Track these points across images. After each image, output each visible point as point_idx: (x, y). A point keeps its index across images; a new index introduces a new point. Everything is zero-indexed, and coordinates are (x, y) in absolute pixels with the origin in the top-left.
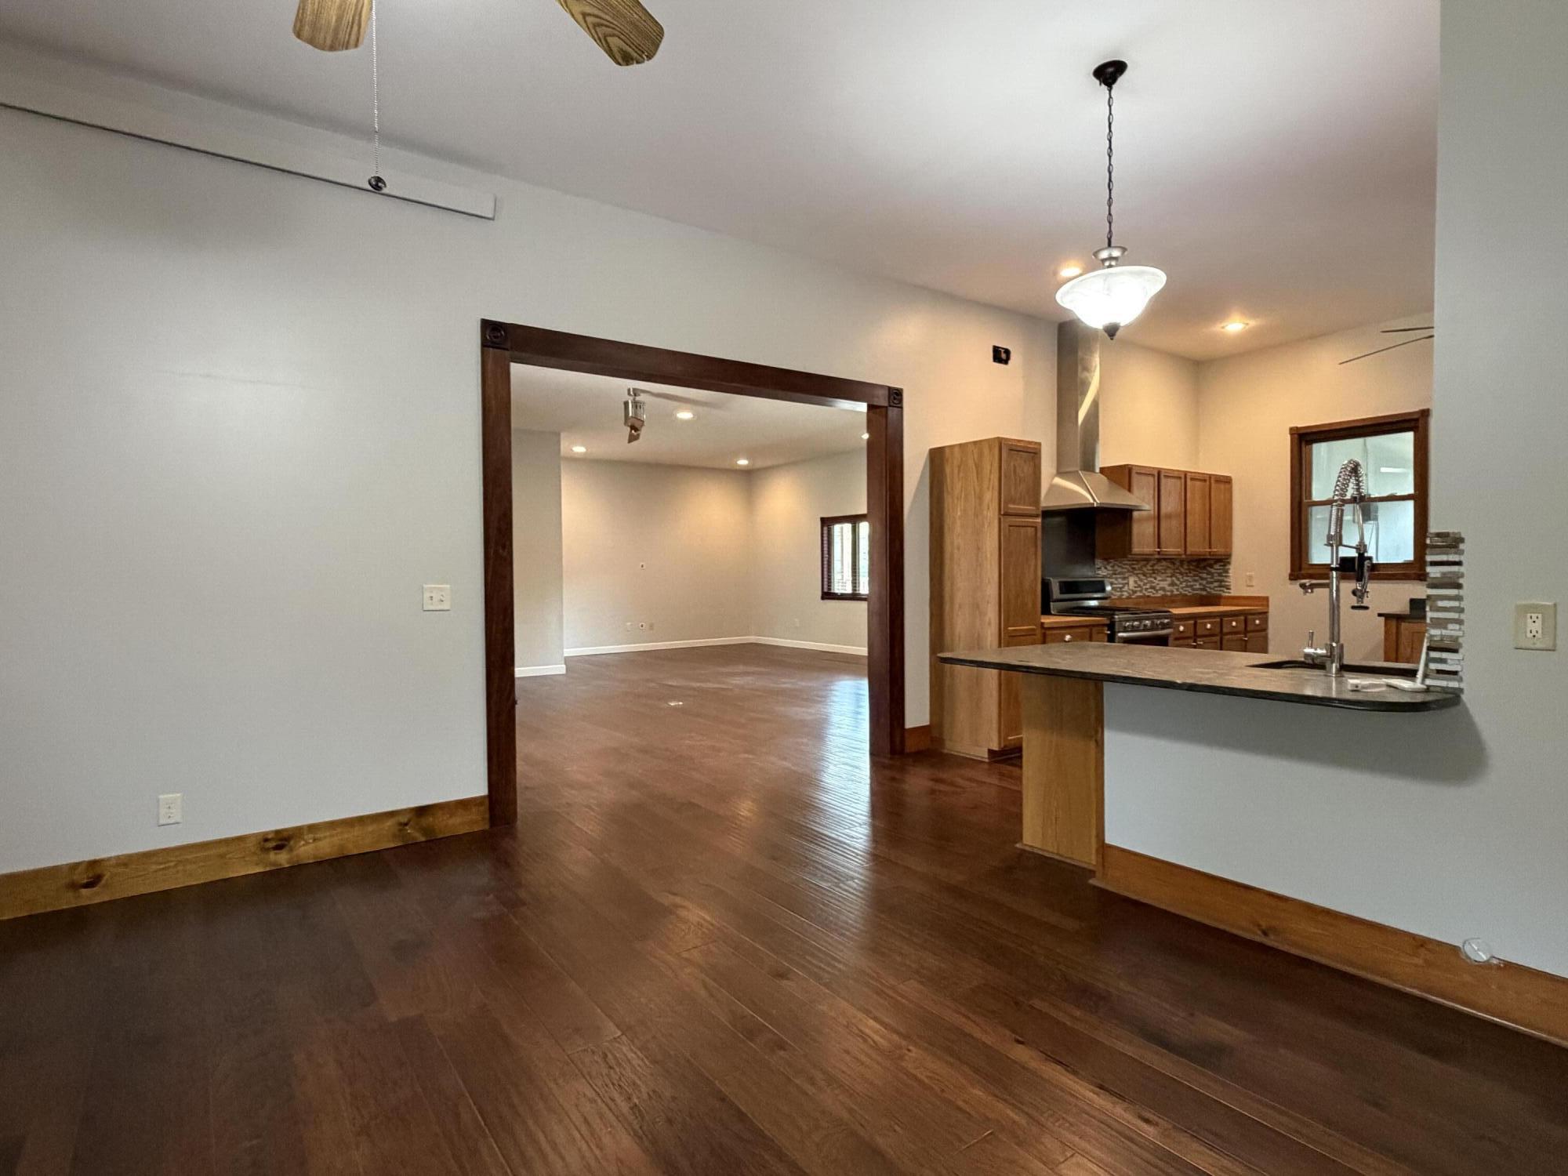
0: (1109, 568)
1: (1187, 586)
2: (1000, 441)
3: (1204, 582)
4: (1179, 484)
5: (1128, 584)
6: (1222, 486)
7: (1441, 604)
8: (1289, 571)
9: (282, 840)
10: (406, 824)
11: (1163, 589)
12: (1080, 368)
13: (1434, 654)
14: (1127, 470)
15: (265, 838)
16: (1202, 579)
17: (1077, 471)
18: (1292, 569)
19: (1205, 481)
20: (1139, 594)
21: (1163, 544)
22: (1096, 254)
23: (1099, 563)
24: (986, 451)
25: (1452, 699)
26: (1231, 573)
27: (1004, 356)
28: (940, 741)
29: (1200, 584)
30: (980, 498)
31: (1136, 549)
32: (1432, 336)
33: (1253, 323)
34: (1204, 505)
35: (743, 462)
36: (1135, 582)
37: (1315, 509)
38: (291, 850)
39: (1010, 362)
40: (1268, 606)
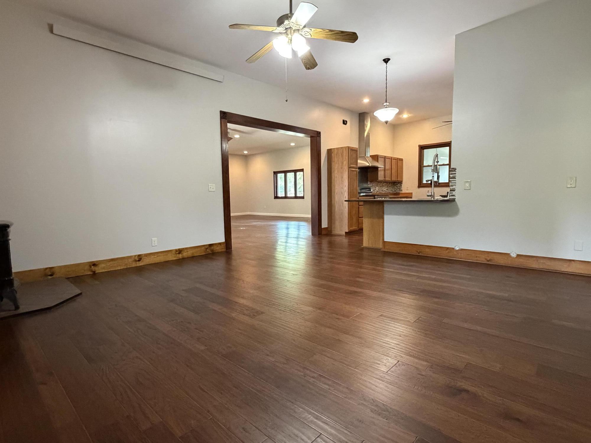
0: (371, 184)
1: (391, 190)
2: (348, 147)
3: (395, 189)
4: (390, 160)
5: (376, 189)
6: (401, 161)
7: (452, 182)
8: (418, 185)
9: (180, 251)
10: (207, 249)
11: (385, 191)
12: (365, 127)
13: (451, 192)
14: (377, 157)
15: (176, 250)
16: (395, 188)
17: (364, 157)
18: (419, 185)
19: (396, 160)
20: (379, 192)
21: (386, 177)
22: (383, 104)
23: (369, 183)
24: (344, 150)
25: (453, 200)
26: (403, 186)
27: (346, 123)
28: (331, 231)
29: (394, 190)
30: (343, 163)
31: (379, 179)
32: (452, 123)
33: (410, 115)
34: (396, 166)
35: (246, 152)
36: (378, 189)
37: (425, 168)
38: (182, 254)
39: (347, 124)
40: (412, 195)
